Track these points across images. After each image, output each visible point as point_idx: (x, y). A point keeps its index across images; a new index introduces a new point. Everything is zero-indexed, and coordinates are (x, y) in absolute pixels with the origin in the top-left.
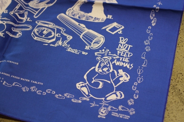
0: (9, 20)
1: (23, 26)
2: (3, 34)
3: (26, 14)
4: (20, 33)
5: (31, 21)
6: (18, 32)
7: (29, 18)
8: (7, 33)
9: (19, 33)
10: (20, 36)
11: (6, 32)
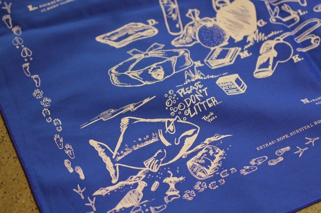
0: (281, 31)
1: (304, 25)
2: (297, 56)
3: (287, 8)
4: (313, 36)
5: (307, 12)
6: (308, 38)
7: (300, 11)
8: (299, 51)
9: (312, 38)
10: (319, 42)
11: (297, 49)
